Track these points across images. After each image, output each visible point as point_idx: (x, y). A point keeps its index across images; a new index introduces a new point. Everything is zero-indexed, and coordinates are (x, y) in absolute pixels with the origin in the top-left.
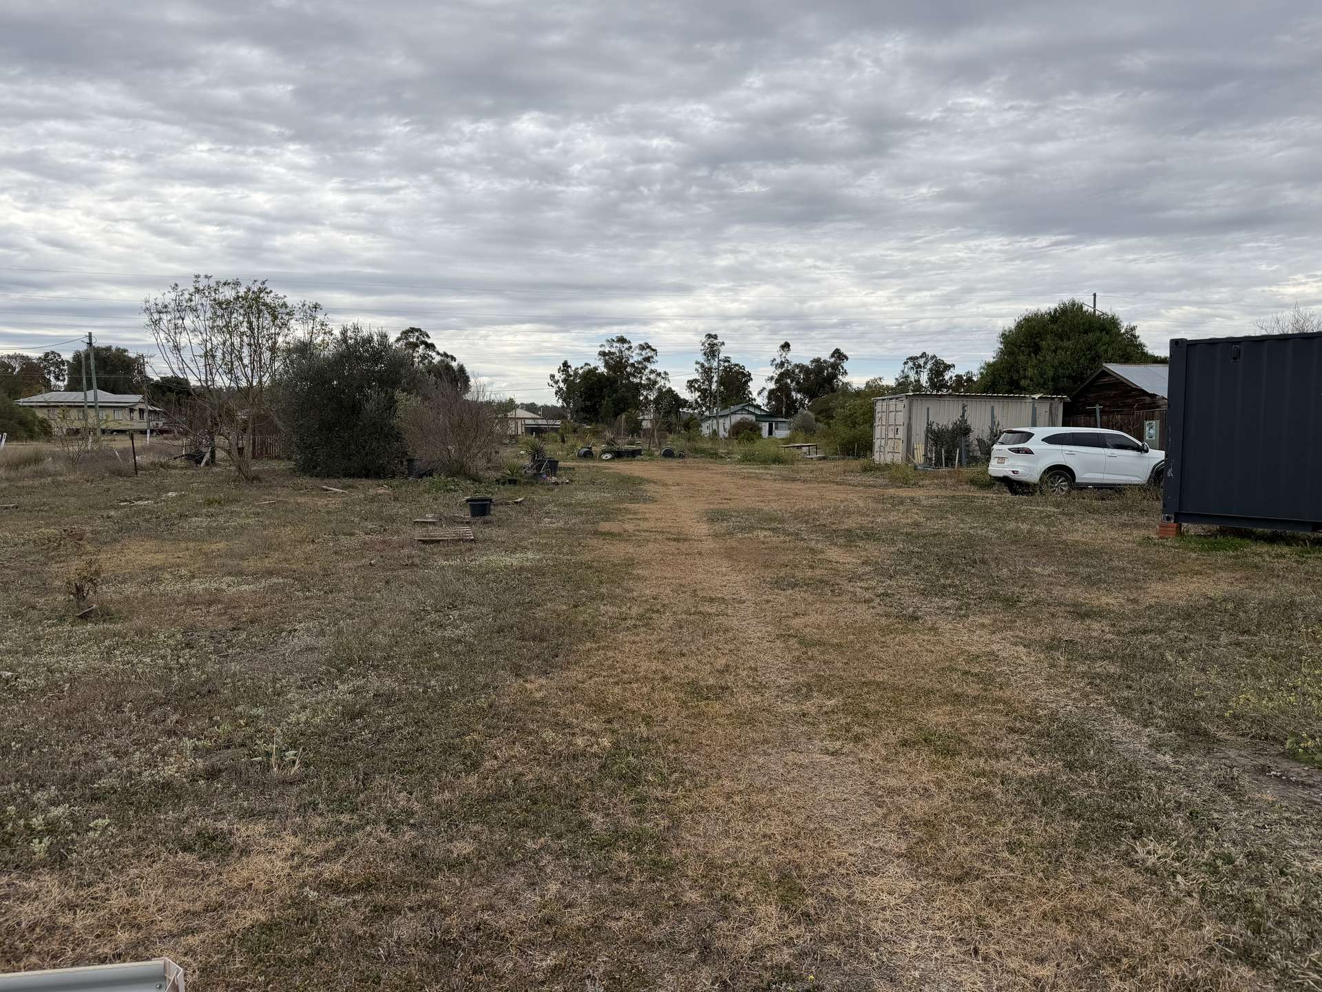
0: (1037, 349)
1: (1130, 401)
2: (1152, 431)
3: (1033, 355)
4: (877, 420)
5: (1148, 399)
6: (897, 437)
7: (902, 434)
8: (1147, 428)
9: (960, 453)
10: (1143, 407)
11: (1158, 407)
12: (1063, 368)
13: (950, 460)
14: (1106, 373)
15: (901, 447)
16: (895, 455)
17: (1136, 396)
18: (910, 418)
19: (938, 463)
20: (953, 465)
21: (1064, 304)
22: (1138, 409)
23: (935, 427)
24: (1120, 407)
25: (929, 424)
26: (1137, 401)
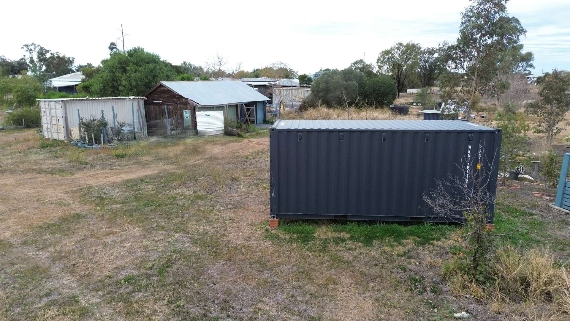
0: (125, 71)
1: (175, 100)
2: (187, 115)
3: (124, 73)
4: (42, 112)
5: (184, 100)
6: (59, 124)
7: (62, 122)
8: (185, 113)
9: (104, 137)
10: (182, 103)
11: (189, 104)
12: (140, 81)
13: (98, 141)
14: (161, 86)
15: (63, 130)
16: (59, 134)
17: (178, 98)
18: (66, 114)
19: (90, 143)
20: (100, 143)
21: (135, 48)
22: (180, 104)
23: (84, 121)
24: (171, 103)
25: (81, 119)
26: (179, 100)
